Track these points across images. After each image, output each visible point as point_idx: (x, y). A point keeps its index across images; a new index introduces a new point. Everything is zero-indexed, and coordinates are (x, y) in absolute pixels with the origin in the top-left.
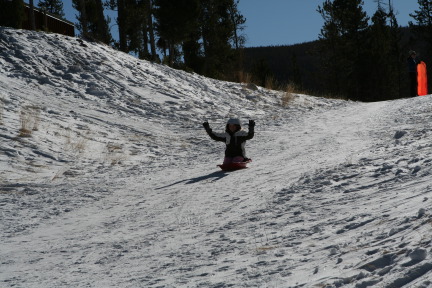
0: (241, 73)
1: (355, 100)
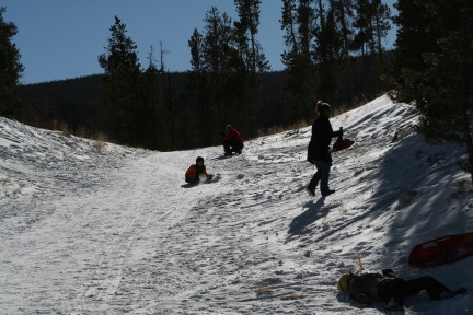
0: (55, 122)
1: (153, 148)
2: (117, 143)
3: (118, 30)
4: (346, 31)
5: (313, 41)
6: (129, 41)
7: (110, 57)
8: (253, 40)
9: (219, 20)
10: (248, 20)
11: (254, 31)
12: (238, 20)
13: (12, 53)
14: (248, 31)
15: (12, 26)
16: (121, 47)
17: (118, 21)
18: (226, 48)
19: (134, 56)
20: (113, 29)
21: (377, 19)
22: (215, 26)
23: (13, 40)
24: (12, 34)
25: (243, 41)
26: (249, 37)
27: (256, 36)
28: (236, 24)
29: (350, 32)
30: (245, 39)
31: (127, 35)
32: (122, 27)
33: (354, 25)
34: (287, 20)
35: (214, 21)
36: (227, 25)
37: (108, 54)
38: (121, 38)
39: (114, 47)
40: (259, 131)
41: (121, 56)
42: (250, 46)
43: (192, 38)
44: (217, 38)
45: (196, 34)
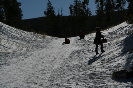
0: (32, 30)
1: (59, 37)
2: (49, 36)
3: (49, 4)
4: (114, 4)
5: (104, 7)
6: (52, 7)
7: (47, 12)
8: (87, 7)
9: (78, 1)
10: (86, 1)
11: (88, 4)
12: (83, 1)
13: (20, 11)
14: (86, 4)
15: (20, 3)
16: (50, 9)
17: (49, 2)
18: (80, 9)
19: (54, 11)
20: (48, 4)
21: (123, 1)
22: (77, 3)
23: (20, 7)
24: (20, 6)
25: (84, 7)
26: (86, 6)
27: (88, 5)
28: (82, 2)
29: (115, 4)
30: (85, 6)
31: (52, 6)
32: (50, 3)
33: (116, 2)
34: (97, 1)
35: (76, 2)
36: (80, 3)
37: (46, 11)
38: (50, 6)
39: (48, 9)
40: (89, 32)
41: (50, 12)
42: (86, 8)
43: (70, 6)
44: (77, 6)
45: (71, 5)
